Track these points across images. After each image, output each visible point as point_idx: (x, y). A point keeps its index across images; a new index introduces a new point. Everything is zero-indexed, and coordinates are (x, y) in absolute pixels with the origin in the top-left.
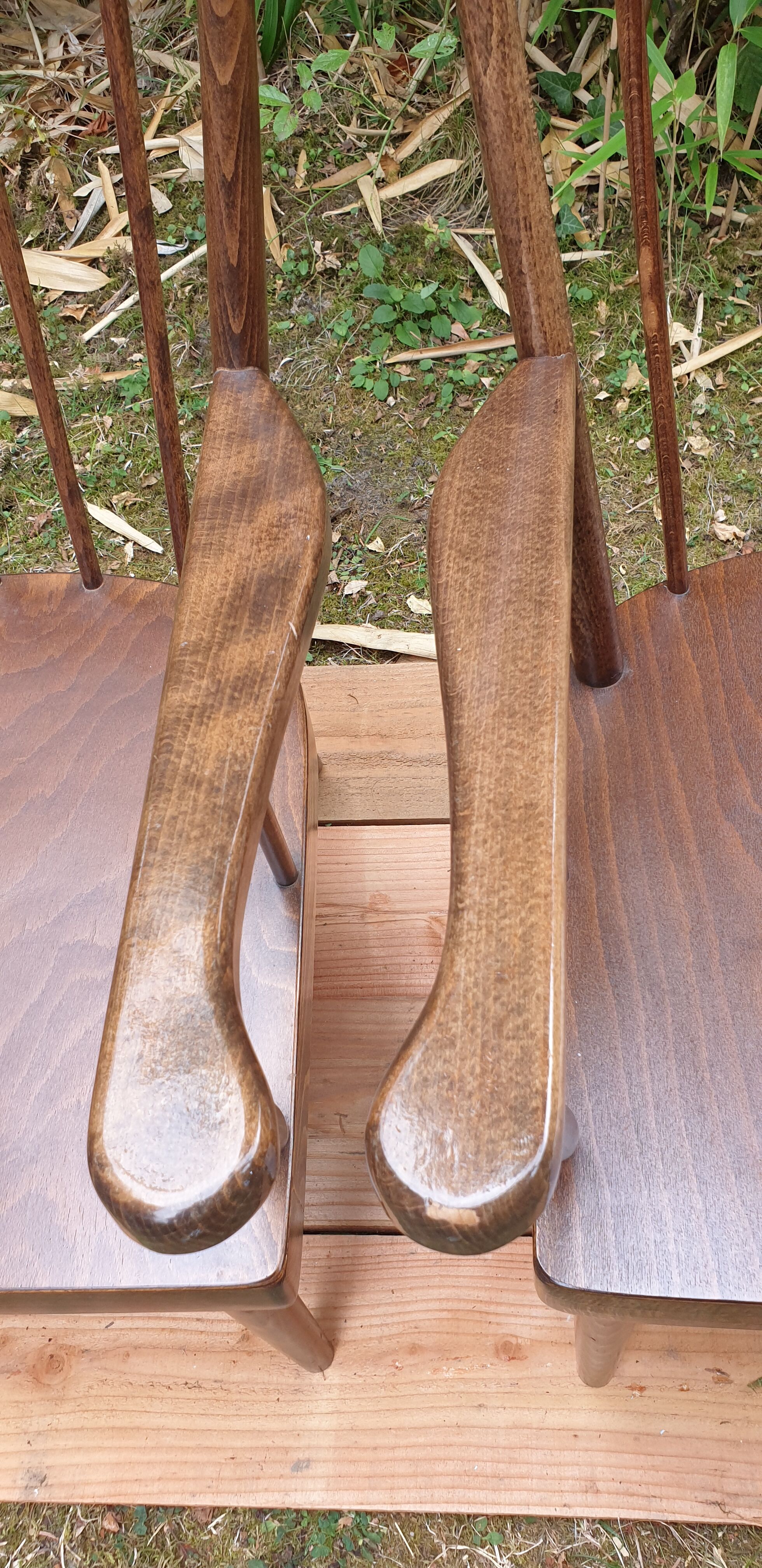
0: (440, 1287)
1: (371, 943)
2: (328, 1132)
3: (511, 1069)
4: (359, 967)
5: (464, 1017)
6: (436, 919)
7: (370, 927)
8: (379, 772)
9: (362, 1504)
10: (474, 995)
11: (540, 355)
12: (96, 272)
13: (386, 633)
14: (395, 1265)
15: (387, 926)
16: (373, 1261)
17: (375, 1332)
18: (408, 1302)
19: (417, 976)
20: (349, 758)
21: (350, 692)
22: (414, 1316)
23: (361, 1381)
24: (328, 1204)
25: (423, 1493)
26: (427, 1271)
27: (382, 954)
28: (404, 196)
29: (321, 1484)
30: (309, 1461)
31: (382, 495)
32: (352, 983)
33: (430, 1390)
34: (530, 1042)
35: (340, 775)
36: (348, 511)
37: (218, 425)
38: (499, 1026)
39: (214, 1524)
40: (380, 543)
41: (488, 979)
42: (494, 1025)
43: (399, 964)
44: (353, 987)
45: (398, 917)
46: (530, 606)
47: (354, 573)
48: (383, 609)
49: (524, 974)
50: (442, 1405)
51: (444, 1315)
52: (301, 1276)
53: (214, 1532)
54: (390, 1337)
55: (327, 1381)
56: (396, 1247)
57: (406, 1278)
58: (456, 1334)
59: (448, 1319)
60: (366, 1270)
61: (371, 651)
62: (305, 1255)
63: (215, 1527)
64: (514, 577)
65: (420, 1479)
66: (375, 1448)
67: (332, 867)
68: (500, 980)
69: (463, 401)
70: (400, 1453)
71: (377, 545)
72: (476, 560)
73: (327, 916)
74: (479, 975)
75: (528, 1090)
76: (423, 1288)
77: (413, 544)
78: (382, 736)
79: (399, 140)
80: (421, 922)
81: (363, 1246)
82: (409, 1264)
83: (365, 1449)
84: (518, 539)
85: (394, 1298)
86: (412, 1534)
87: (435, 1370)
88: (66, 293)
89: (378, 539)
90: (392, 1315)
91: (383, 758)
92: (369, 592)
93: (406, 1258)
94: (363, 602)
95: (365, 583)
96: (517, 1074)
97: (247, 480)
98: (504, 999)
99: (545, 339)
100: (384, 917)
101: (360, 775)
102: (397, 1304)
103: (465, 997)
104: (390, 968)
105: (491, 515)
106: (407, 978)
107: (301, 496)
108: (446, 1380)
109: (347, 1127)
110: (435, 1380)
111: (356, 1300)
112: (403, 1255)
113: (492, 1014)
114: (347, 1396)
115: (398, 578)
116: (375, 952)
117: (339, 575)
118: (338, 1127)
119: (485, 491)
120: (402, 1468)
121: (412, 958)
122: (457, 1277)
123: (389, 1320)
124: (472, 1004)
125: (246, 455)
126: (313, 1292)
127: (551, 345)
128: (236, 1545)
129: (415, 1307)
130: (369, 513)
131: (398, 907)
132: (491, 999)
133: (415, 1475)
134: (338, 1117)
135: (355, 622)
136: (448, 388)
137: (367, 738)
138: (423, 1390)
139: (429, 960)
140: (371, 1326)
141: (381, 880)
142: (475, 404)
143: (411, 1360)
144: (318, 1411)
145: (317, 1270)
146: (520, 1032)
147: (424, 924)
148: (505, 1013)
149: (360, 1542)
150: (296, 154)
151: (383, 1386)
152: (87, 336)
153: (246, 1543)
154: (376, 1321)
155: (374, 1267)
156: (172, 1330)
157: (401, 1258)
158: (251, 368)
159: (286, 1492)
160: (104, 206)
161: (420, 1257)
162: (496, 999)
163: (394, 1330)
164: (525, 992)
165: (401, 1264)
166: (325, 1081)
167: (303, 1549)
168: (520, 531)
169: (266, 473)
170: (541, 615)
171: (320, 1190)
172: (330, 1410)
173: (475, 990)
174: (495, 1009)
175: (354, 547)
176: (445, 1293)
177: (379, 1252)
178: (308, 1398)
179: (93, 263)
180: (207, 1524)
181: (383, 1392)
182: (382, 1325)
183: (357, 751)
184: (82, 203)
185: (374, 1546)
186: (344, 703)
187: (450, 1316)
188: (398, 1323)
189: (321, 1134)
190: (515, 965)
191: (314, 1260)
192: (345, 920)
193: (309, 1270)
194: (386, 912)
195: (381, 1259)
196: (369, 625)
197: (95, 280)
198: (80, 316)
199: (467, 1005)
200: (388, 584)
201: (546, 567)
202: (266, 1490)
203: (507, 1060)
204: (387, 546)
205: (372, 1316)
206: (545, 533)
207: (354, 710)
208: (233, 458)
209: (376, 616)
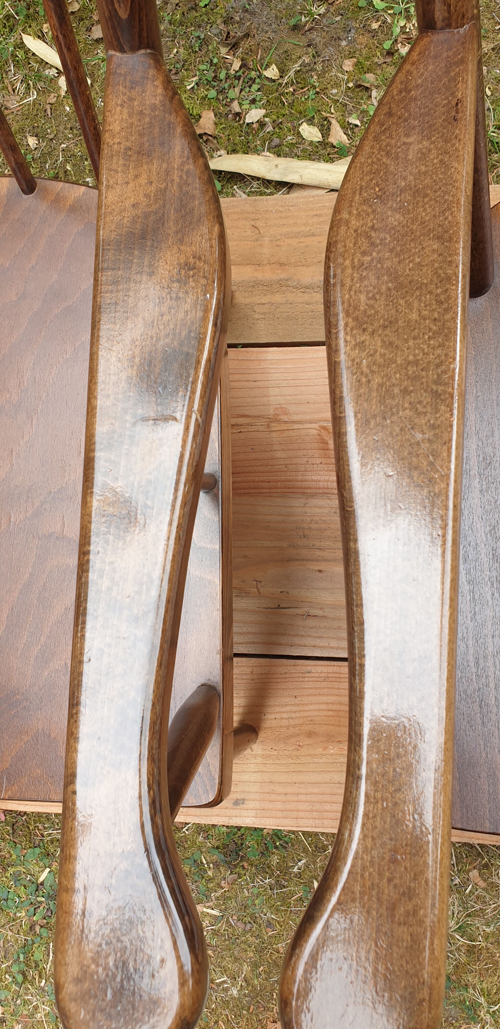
0: (327, 695)
1: (275, 447)
2: (248, 593)
3: (401, 957)
4: (267, 465)
5: (361, 898)
6: (324, 428)
7: (274, 434)
8: (278, 298)
9: (278, 826)
10: (370, 874)
11: (442, 29)
13: (282, 161)
14: (296, 679)
15: (287, 433)
16: (282, 676)
17: (285, 723)
18: (306, 704)
19: (310, 473)
20: (255, 285)
21: (253, 223)
22: (310, 713)
23: (275, 753)
24: (250, 643)
25: (317, 821)
26: (318, 685)
27: (284, 456)
29: (253, 813)
30: (244, 800)
31: (276, 17)
32: (262, 479)
33: (321, 761)
34: (419, 929)
35: (248, 301)
36: (247, 35)
37: (114, 136)
38: (392, 908)
39: (186, 828)
40: (276, 70)
41: (383, 858)
42: (387, 908)
43: (296, 464)
44: (263, 482)
45: (296, 426)
46: (426, 398)
47: (253, 101)
48: (279, 137)
49: (415, 855)
50: (329, 770)
51: (330, 713)
52: (235, 685)
53: (187, 833)
54: (294, 726)
55: (254, 753)
56: (297, 668)
57: (304, 688)
58: (339, 726)
59: (333, 716)
60: (277, 682)
61: (270, 182)
62: (235, 671)
63: (187, 830)
64: (411, 358)
65: (315, 813)
66: (286, 794)
67: (244, 383)
68: (394, 861)
70: (302, 797)
71: (272, 72)
72: (373, 332)
73: (241, 425)
74: (375, 853)
75: (417, 980)
76: (316, 695)
77: (304, 70)
78: (281, 264)
80: (312, 430)
81: (275, 666)
82: (306, 679)
83: (280, 794)
84: (416, 304)
85: (296, 701)
86: (310, 839)
87: (325, 748)
89: (274, 66)
90: (295, 712)
91: (282, 285)
92: (267, 119)
93: (303, 675)
94: (262, 129)
95: (263, 112)
96: (407, 963)
97: (146, 215)
98: (397, 881)
99: (449, 12)
100: (284, 427)
101: (263, 301)
102: (298, 705)
103: (362, 875)
104: (290, 467)
105: (388, 269)
106: (303, 475)
107: (199, 239)
108: (332, 755)
109: (261, 590)
110: (325, 755)
111: (271, 702)
112: (302, 673)
113: (385, 897)
114: (267, 762)
115: (291, 105)
116: (279, 454)
117: (240, 104)
118: (255, 590)
119: (382, 235)
120: (303, 806)
121: (306, 460)
122: (339, 689)
123: (293, 715)
124: (368, 883)
125: (143, 180)
126: (242, 695)
127: (455, 17)
128: (200, 839)
129: (311, 707)
130: (265, 37)
131: (295, 418)
132: (385, 880)
133: (311, 811)
134: (255, 583)
135: (257, 152)
137: (268, 267)
138: (316, 760)
139: (319, 461)
140: (282, 718)
141: (282, 396)
143: (309, 741)
144: (248, 770)
145: (244, 681)
146: (411, 918)
147: (316, 432)
148: (398, 897)
149: (278, 844)
151: (290, 757)
153: (207, 838)
154: (285, 716)
155: (282, 680)
157: (300, 675)
158: (142, 51)
159: (230, 817)
161: (314, 675)
162: (390, 880)
163: (297, 722)
164: (415, 874)
165: (301, 679)
166: (245, 556)
167: (242, 844)
168: (418, 293)
169: (164, 206)
170: (437, 411)
171: (244, 633)
172: (256, 770)
173: (371, 870)
174: (389, 892)
175: (253, 74)
176: (332, 699)
177: (286, 671)
178: (241, 762)
180: (183, 828)
181: (290, 761)
182: (289, 718)
183: (260, 278)
185: (286, 845)
186: (249, 233)
187: (334, 714)
188: (300, 718)
189: (243, 594)
190: (406, 845)
191: (242, 674)
192: (255, 428)
193: (239, 681)
194: (286, 422)
195: (287, 676)
196: (268, 154)
199: (364, 885)
200: (283, 112)
201: (442, 345)
202: (217, 815)
203: (398, 946)
204: (283, 72)
205: (282, 712)
206: (442, 297)
207: (257, 240)
208: (131, 185)
209: (273, 144)
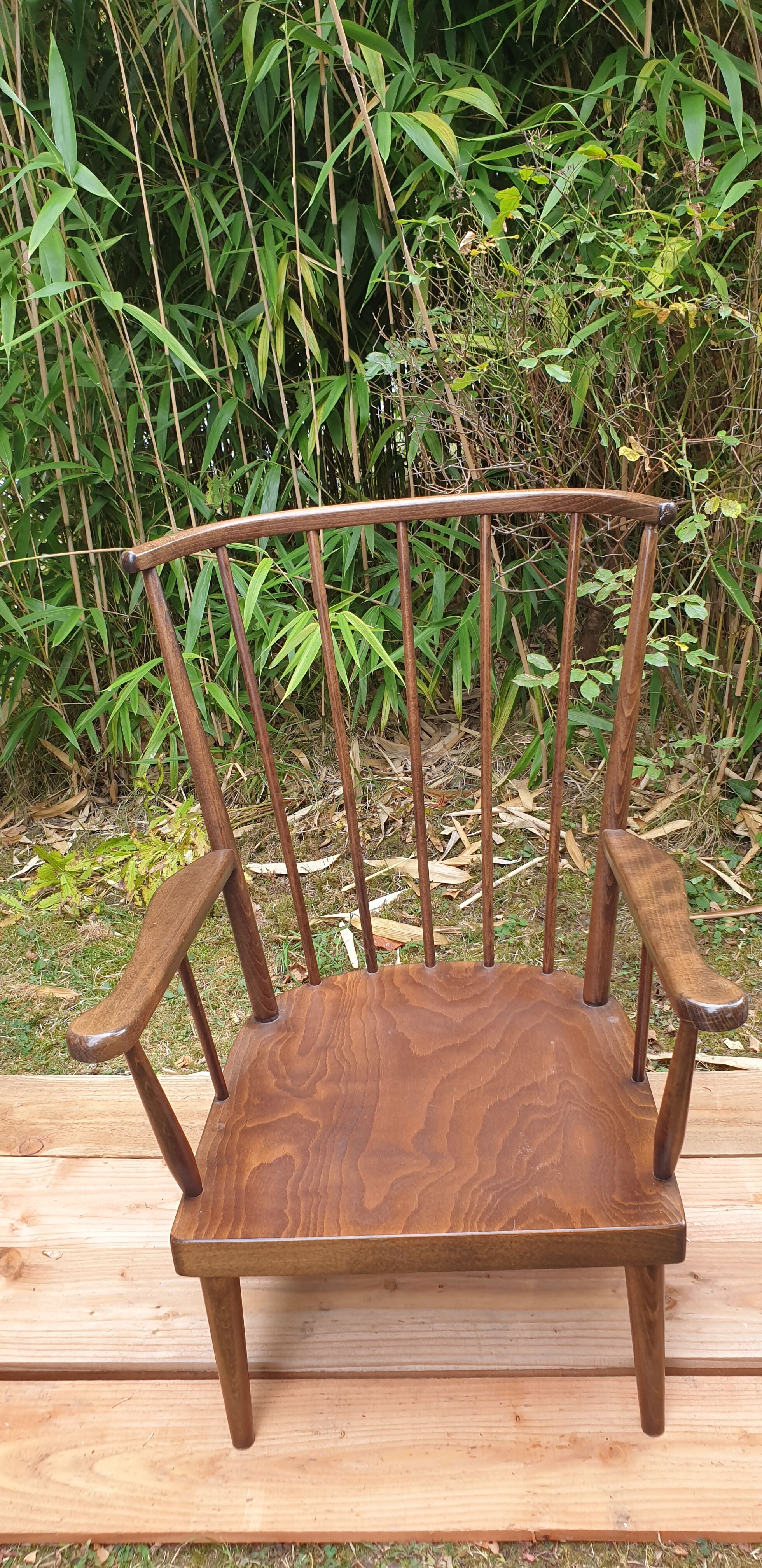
12: (462, 872)
28: (657, 839)
69: (730, 941)
79: (644, 811)
88: (443, 885)
136: (718, 934)
142: (739, 942)
150: (580, 816)
152: (462, 906)
156: (692, 1432)
160: (460, 840)
179: (461, 867)
184: (447, 838)
197: (463, 877)
198: (454, 896)
